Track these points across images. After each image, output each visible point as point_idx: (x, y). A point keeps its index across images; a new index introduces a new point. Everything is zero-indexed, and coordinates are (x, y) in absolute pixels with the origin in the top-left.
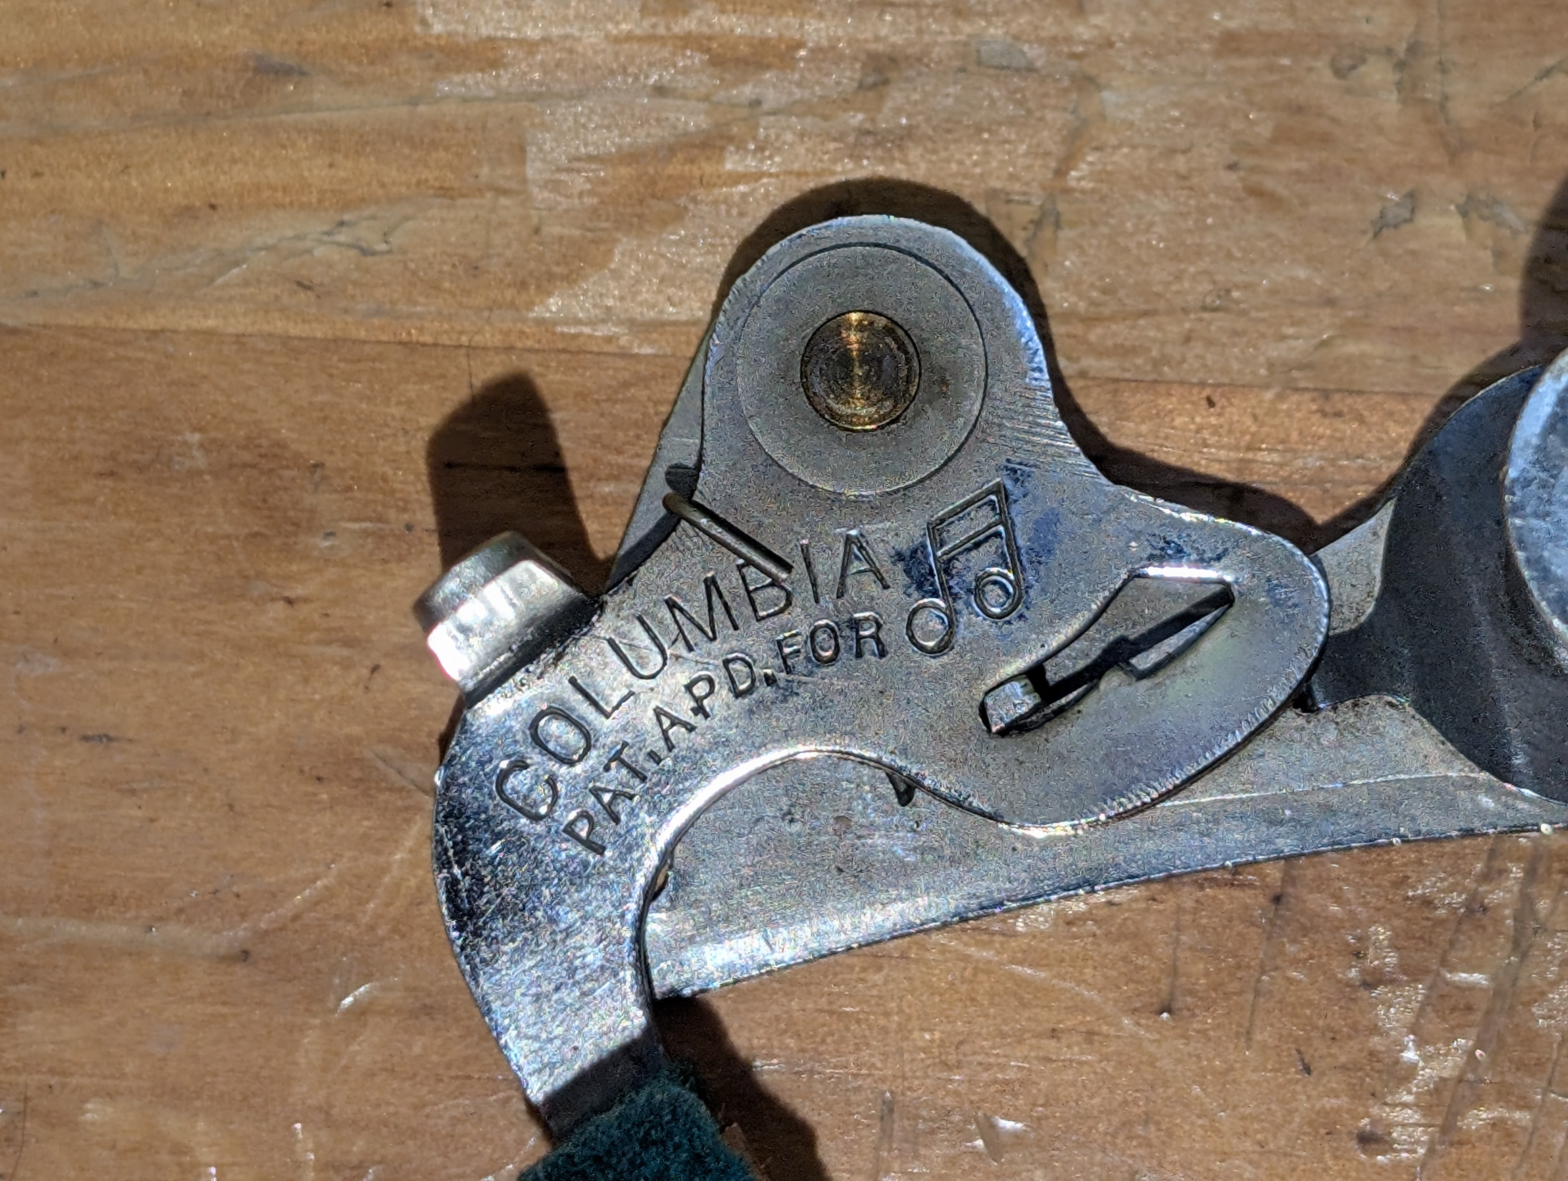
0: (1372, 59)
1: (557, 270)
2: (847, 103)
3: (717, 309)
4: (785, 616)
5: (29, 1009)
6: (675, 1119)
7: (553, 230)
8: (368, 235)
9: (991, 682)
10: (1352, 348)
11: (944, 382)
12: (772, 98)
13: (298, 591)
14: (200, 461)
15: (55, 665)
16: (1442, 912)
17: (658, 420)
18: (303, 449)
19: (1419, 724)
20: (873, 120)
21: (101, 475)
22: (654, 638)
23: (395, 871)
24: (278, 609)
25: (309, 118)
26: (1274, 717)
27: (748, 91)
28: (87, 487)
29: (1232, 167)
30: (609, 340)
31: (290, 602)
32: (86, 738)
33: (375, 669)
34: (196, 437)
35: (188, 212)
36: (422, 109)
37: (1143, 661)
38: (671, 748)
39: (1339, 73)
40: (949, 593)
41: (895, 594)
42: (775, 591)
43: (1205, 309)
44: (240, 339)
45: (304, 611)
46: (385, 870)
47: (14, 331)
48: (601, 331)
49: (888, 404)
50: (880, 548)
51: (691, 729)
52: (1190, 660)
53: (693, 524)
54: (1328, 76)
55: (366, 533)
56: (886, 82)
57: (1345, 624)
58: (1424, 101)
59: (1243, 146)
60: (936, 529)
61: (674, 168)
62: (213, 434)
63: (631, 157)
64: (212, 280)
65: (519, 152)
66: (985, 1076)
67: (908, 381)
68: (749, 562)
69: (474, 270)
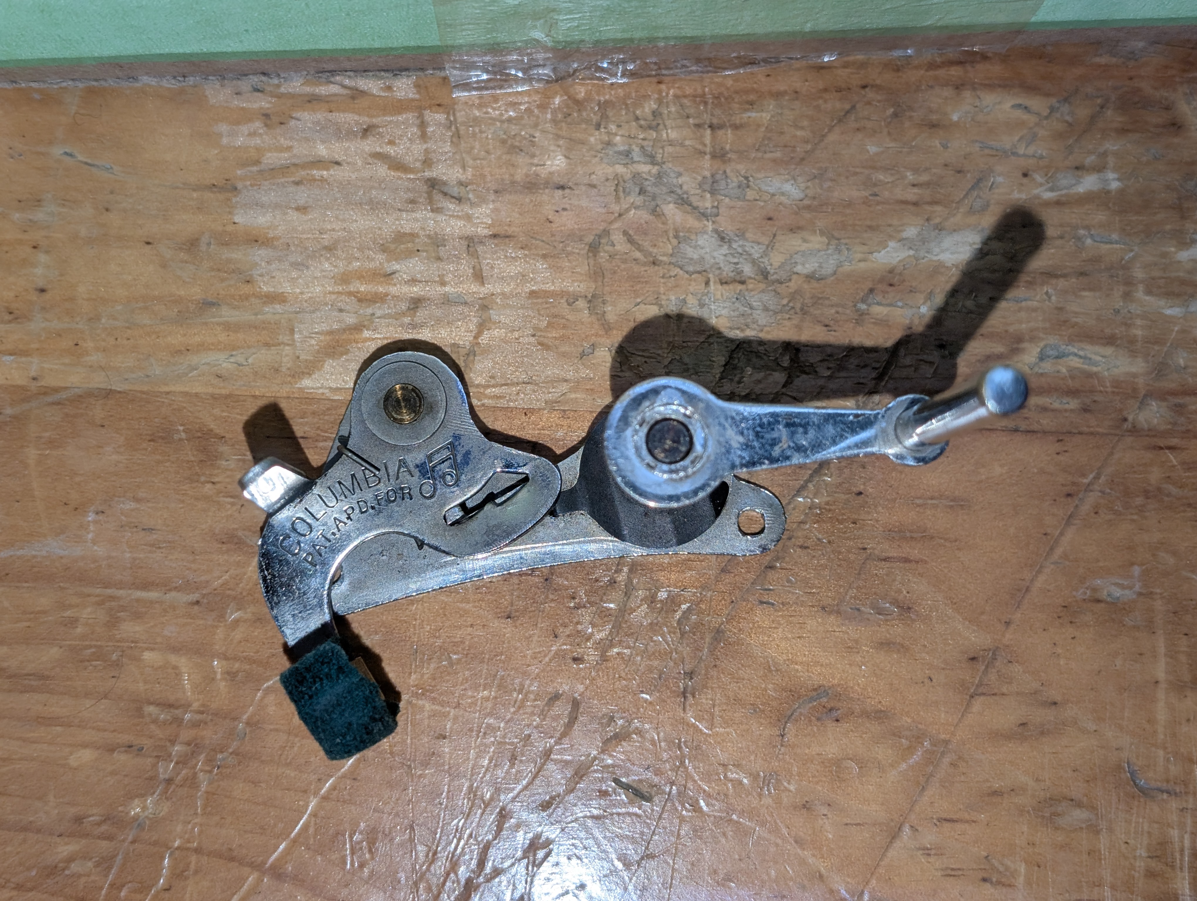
0: (580, 299)
1: (305, 371)
2: (404, 314)
3: (355, 383)
4: (378, 486)
5: (125, 621)
6: (333, 655)
7: (303, 357)
8: (241, 359)
9: (448, 508)
10: (573, 396)
11: (432, 407)
12: (379, 313)
13: (216, 480)
14: (183, 435)
15: (133, 505)
16: (602, 584)
17: (339, 421)
18: (218, 431)
19: (591, 520)
20: (413, 320)
21: (149, 441)
22: (334, 494)
23: (249, 574)
24: (209, 486)
25: (221, 320)
26: (542, 519)
27: (369, 311)
28: (144, 445)
29: (534, 336)
30: (323, 394)
31: (213, 483)
32: (144, 529)
33: (242, 505)
34: (181, 428)
35: (179, 352)
36: (259, 317)
37: (498, 501)
38: (339, 530)
39: (569, 304)
40: (434, 479)
41: (415, 479)
42: (374, 478)
43: (524, 383)
44: (197, 395)
45: (218, 486)
46: (245, 574)
47: (120, 392)
48: (321, 391)
49: (413, 415)
50: (411, 464)
51: (345, 524)
52: (514, 500)
53: (347, 456)
54: (565, 305)
55: (239, 460)
56: (417, 307)
57: (566, 487)
58: (597, 313)
59: (536, 328)
60: (430, 457)
61: (344, 337)
62: (187, 427)
63: (331, 333)
64: (187, 374)
65: (292, 331)
66: (448, 640)
67: (420, 406)
68: (366, 468)
69: (277, 370)
